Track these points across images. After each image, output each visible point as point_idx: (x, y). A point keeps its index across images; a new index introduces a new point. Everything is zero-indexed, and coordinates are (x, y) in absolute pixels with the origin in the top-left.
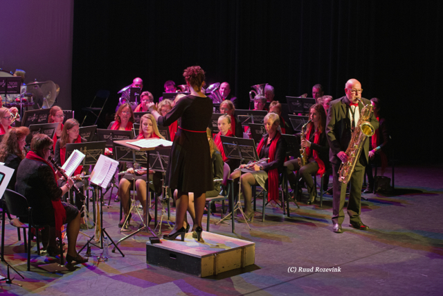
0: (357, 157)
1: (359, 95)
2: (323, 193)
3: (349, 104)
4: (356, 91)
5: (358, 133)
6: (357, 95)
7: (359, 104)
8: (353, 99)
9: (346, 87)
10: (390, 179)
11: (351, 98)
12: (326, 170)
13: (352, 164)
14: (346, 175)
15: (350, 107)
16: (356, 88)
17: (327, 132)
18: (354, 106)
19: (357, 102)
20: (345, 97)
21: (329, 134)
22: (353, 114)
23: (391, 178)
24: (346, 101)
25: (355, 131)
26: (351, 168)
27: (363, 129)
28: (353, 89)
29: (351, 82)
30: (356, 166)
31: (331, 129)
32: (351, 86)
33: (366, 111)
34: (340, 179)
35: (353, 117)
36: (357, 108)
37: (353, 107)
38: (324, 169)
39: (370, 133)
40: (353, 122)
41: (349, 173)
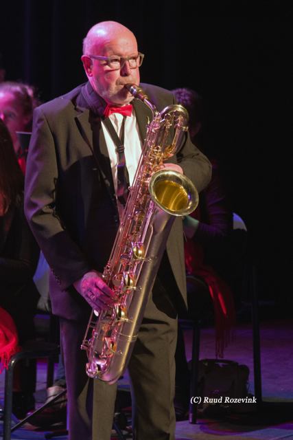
0: (143, 290)
1: (134, 76)
2: (13, 424)
3: (100, 111)
4: (122, 61)
5: (142, 208)
6: (124, 73)
7: (134, 108)
8: (114, 88)
9: (87, 51)
10: (245, 369)
11: (108, 86)
12: (21, 343)
13: (130, 314)
14: (112, 353)
15: (105, 118)
16: (121, 50)
17: (30, 213)
18: (119, 117)
19: (130, 98)
20: (84, 89)
21: (37, 221)
22: (119, 142)
23: (250, 364)
24: (90, 100)
25: (130, 202)
26: (126, 326)
27: (158, 190)
28: (110, 56)
29: (100, 31)
30: (143, 320)
31: (44, 202)
32: (102, 48)
33: (162, 129)
34: (91, 371)
35: (120, 151)
36: (131, 120)
37: (116, 118)
38: (13, 341)
39: (182, 205)
40: (122, 169)
41: (121, 347)
